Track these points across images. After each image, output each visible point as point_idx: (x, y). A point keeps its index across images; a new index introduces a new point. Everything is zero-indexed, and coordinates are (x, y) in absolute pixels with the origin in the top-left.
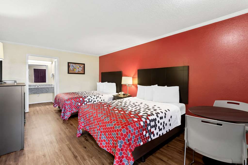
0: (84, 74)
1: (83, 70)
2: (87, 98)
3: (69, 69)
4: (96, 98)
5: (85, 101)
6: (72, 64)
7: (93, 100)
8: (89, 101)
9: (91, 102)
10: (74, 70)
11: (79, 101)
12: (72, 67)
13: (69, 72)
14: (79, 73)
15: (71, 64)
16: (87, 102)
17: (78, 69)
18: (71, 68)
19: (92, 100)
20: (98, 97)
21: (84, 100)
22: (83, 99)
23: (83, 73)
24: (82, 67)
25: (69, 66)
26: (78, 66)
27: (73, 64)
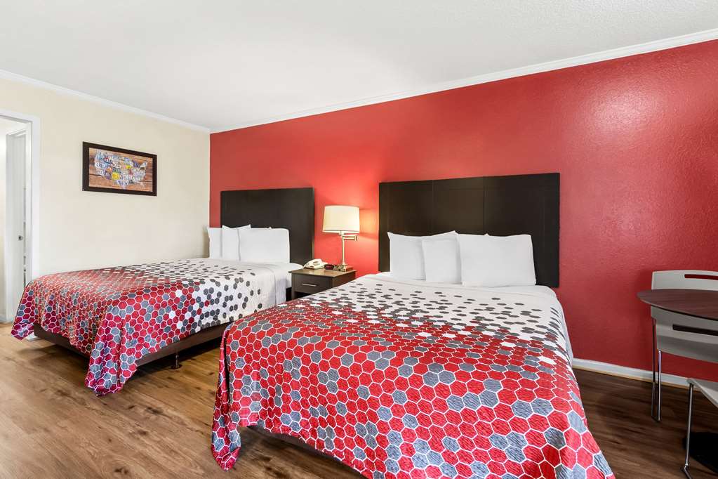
0: (154, 193)
1: (151, 180)
2: (202, 287)
3: (91, 172)
4: (235, 287)
5: (193, 301)
6: (103, 152)
7: (225, 294)
8: (209, 297)
9: (217, 301)
10: (109, 178)
11: (170, 302)
12: (101, 165)
13: (90, 185)
14: (133, 188)
15: (99, 151)
16: (202, 305)
17: (131, 173)
18: (98, 167)
19: (219, 294)
20: (242, 280)
21: (190, 297)
22: (185, 292)
23: (150, 189)
24: (144, 165)
25: (87, 161)
26: (128, 161)
27: (109, 153)
